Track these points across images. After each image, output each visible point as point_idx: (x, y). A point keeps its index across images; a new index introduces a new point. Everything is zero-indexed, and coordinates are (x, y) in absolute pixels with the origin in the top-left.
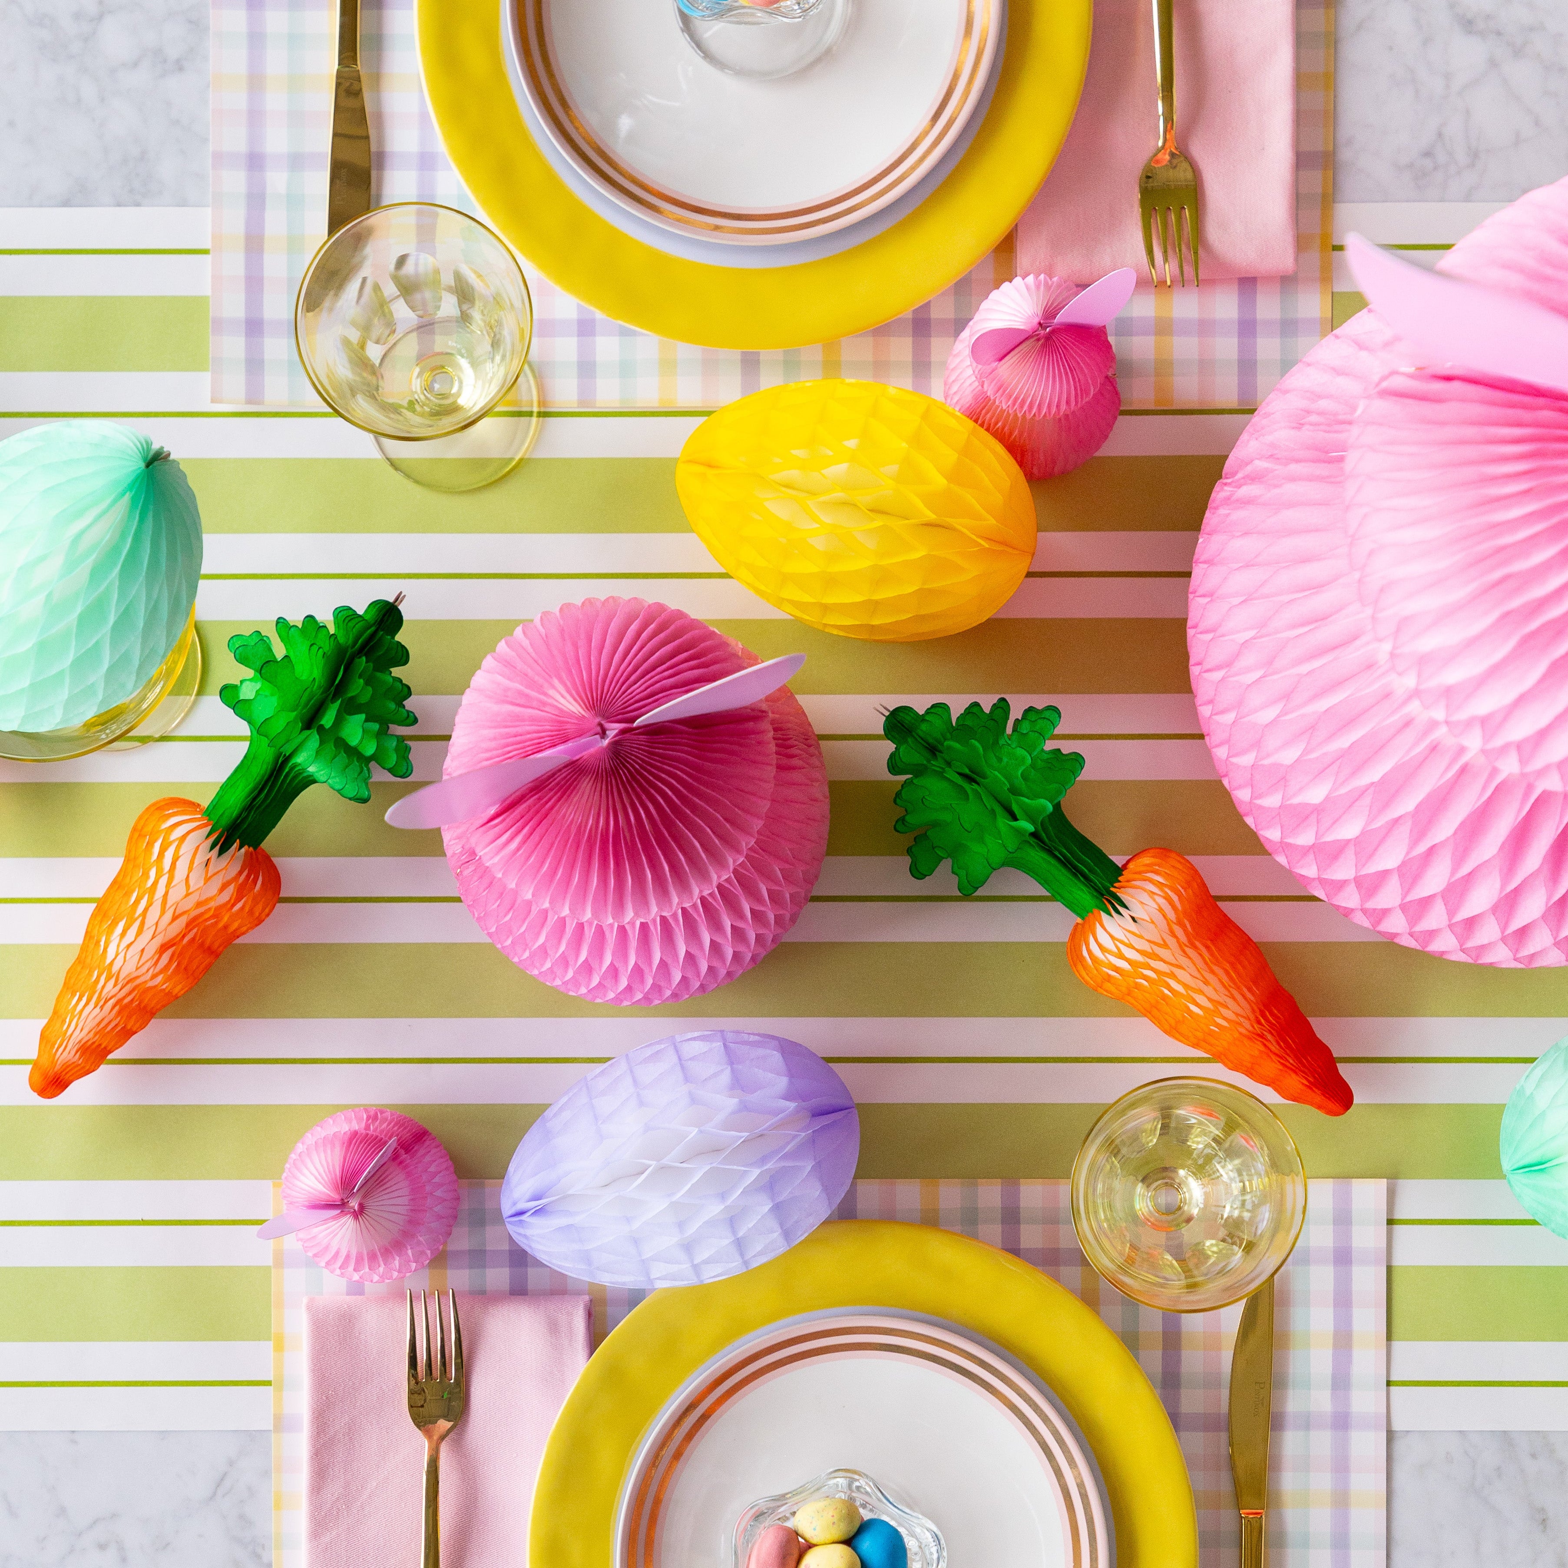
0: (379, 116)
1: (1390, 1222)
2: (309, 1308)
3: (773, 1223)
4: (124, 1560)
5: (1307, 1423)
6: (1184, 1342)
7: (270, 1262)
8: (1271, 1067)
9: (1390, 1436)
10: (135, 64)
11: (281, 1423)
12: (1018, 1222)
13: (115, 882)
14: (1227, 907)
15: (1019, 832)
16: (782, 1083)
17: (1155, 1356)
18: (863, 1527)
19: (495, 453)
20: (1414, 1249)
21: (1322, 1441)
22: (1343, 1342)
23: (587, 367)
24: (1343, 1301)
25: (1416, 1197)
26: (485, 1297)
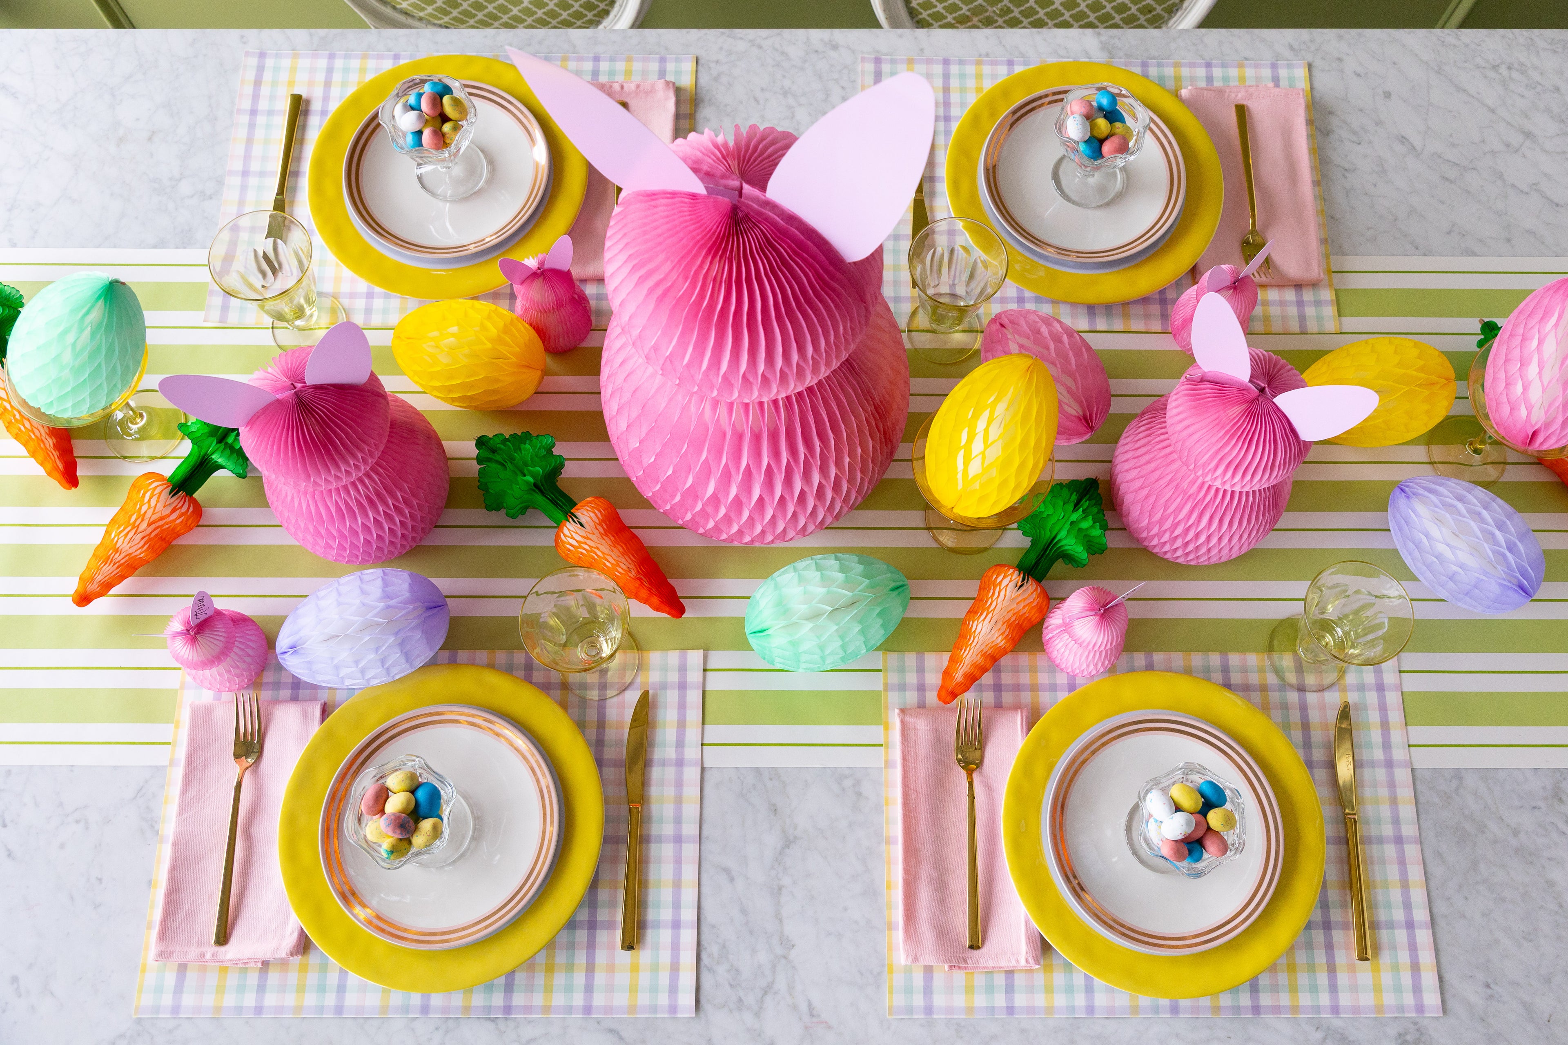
1: (705, 670)
2: (191, 705)
3: (397, 650)
4: (87, 828)
5: (664, 763)
6: (607, 726)
7: (178, 687)
8: (644, 593)
9: (703, 770)
10: (192, 197)
11: (173, 763)
12: (532, 670)
14: (633, 530)
15: (528, 483)
16: (406, 586)
17: (592, 733)
18: (419, 785)
20: (716, 682)
21: (670, 773)
22: (682, 725)
23: (368, 311)
24: (682, 706)
25: (717, 659)
26: (277, 701)
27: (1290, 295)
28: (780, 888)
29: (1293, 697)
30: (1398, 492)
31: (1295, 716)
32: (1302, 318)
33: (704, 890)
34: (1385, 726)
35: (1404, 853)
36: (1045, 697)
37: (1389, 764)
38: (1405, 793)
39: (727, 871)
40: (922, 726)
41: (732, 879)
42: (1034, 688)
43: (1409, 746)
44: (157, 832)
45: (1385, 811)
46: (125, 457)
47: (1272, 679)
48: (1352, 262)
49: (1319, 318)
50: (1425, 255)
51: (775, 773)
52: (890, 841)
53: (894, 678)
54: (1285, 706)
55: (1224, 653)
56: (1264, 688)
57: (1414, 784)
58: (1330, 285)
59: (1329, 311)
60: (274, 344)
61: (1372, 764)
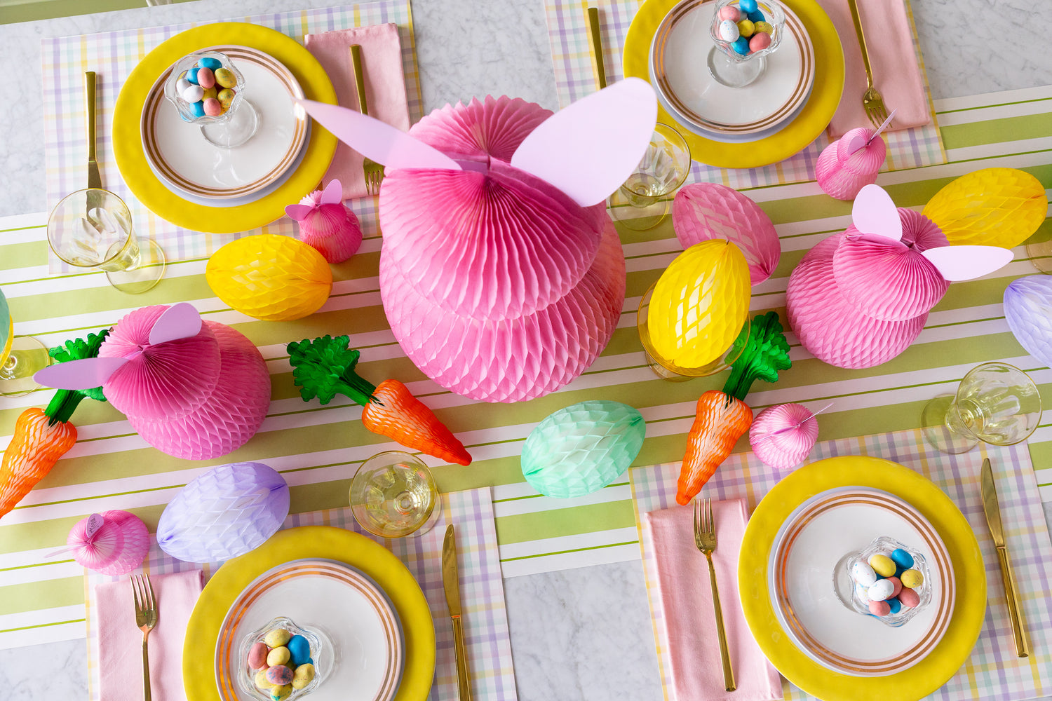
0: (105, 176)
1: (493, 502)
2: (96, 588)
3: (254, 529)
4: (31, 696)
5: (473, 580)
6: (424, 557)
8: (439, 450)
9: (504, 581)
10: (20, 170)
11: (89, 635)
12: (358, 524)
13: (12, 441)
14: (420, 399)
15: (334, 378)
17: (414, 564)
18: (292, 638)
19: (151, 278)
20: (504, 510)
21: (479, 586)
22: (482, 548)
23: (181, 247)
24: (480, 533)
25: (502, 492)
26: (163, 575)
27: (905, 137)
28: (576, 665)
29: (945, 460)
30: (1010, 290)
31: (949, 475)
32: (917, 155)
33: (519, 674)
34: (1018, 473)
35: (1043, 569)
36: (757, 487)
37: (1025, 502)
38: (1039, 523)
39: (534, 656)
40: (667, 524)
41: (539, 663)
42: (748, 480)
43: (1038, 486)
44: (87, 691)
45: (1026, 539)
46: (6, 394)
47: (928, 448)
48: (950, 104)
49: (930, 153)
50: (1006, 90)
51: (559, 575)
52: (655, 616)
53: (639, 488)
54: (940, 468)
55: (889, 433)
56: (922, 456)
57: (1045, 515)
58: (936, 125)
59: (937, 146)
60: (110, 284)
61: (1012, 504)
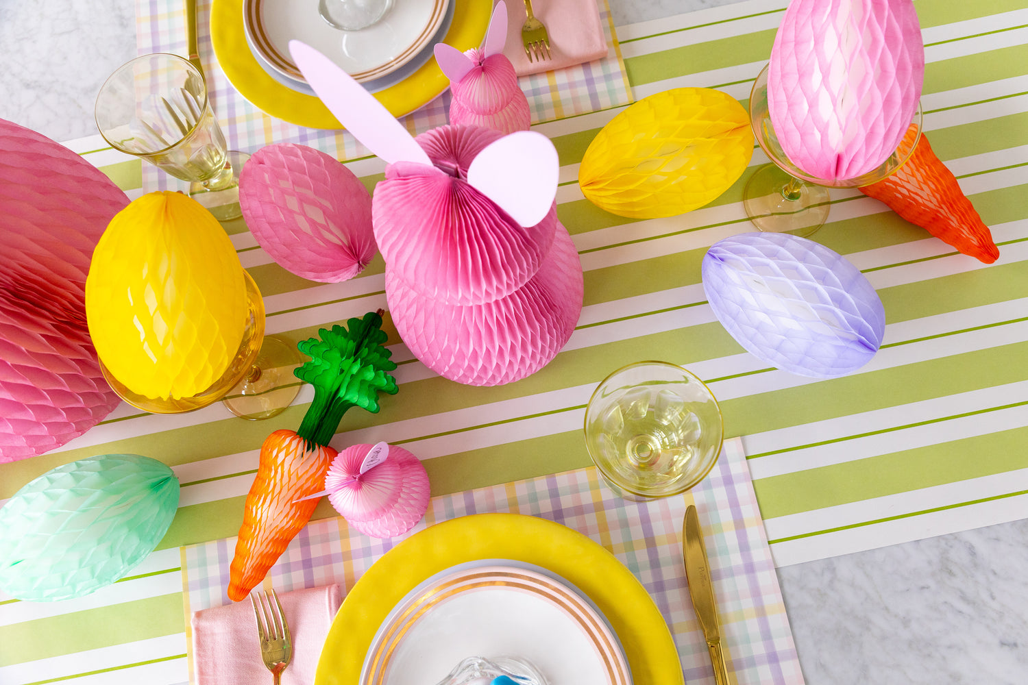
27: (578, 75)
29: (632, 510)
30: (708, 258)
31: (637, 533)
32: (593, 96)
34: (739, 524)
35: (780, 673)
36: (359, 565)
37: (750, 569)
38: (772, 600)
40: (219, 630)
42: (347, 556)
43: (769, 543)
45: (753, 626)
47: (607, 495)
48: (638, 30)
49: (611, 92)
50: (712, 7)
53: (194, 575)
54: (625, 524)
55: (551, 475)
56: (599, 507)
57: (781, 586)
58: (619, 56)
59: (621, 83)
61: (732, 573)
